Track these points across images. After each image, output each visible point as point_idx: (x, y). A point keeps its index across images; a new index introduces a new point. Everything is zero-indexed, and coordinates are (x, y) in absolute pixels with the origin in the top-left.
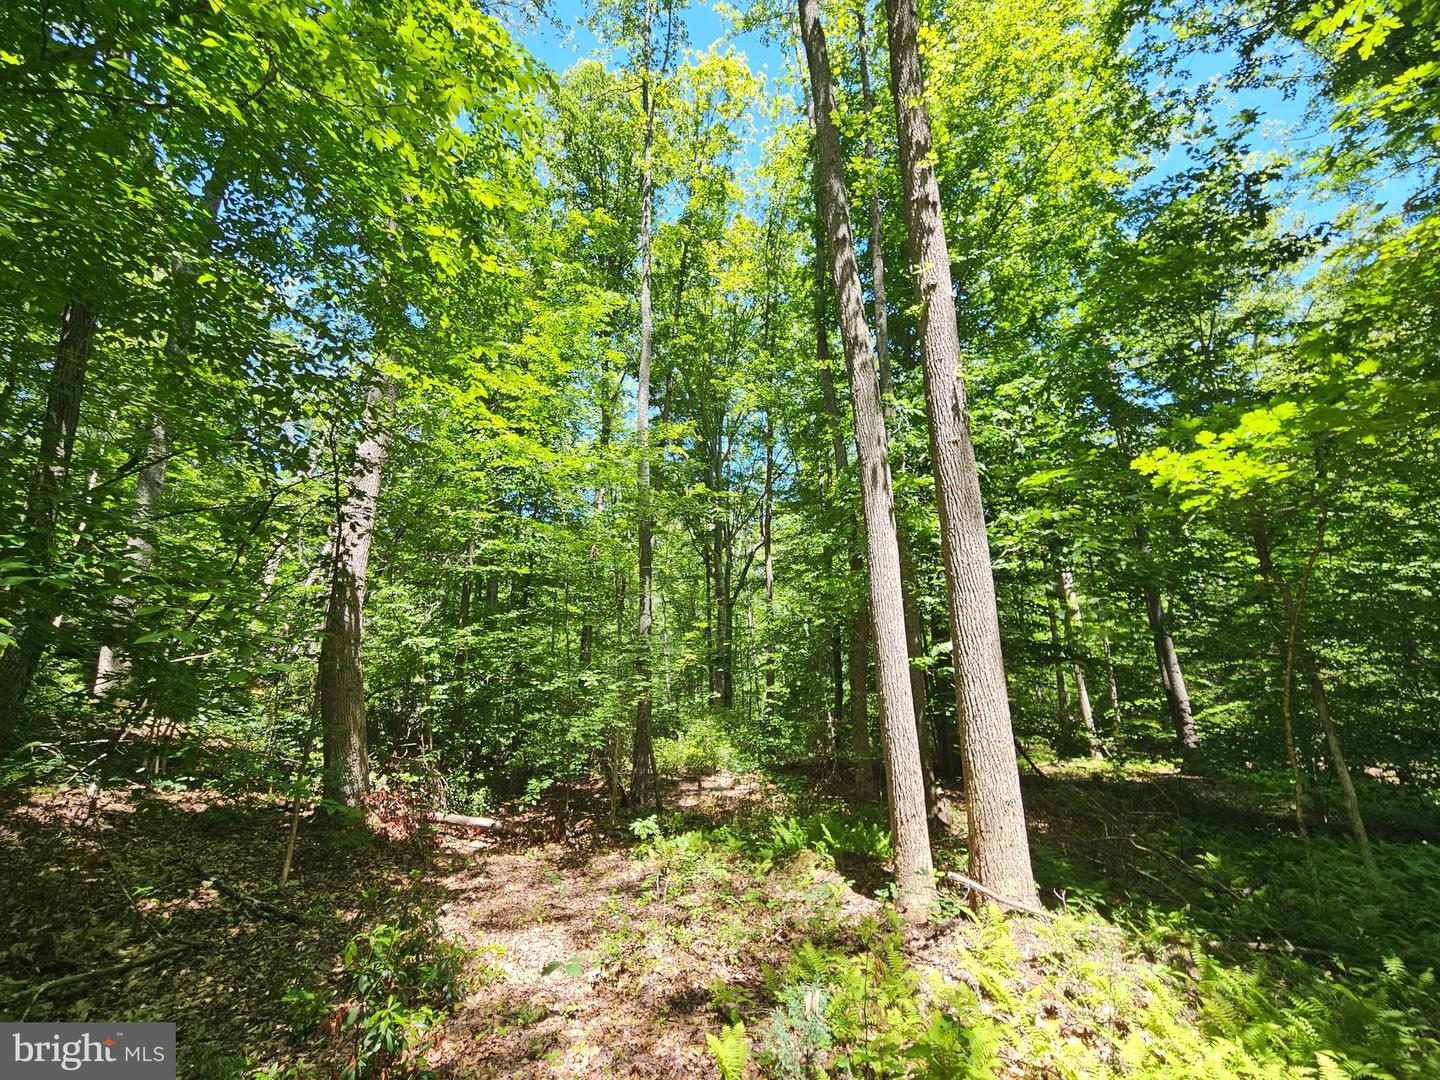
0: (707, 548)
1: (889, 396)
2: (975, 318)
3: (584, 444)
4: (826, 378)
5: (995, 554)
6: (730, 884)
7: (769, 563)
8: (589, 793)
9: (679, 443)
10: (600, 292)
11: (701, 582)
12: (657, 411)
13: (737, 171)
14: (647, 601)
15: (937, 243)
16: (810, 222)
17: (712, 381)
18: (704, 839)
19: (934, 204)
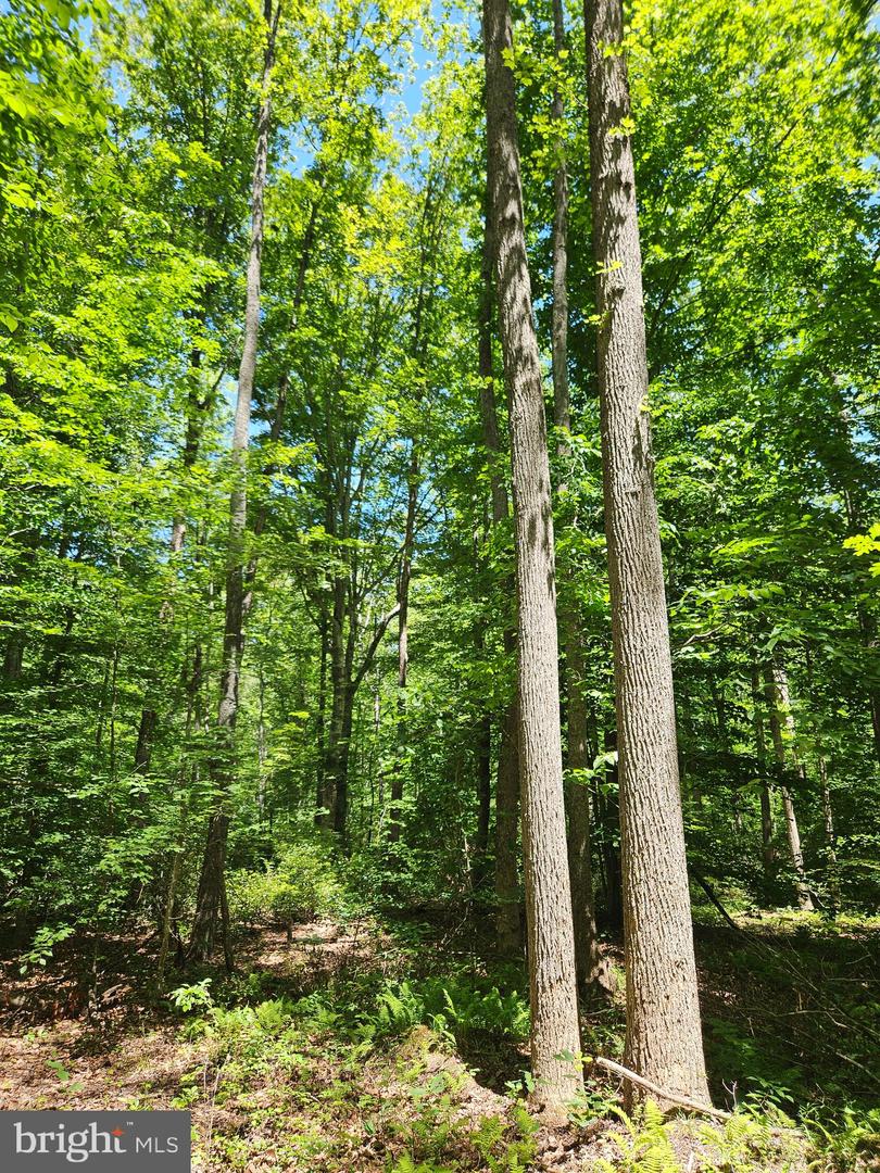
0: (324, 615)
1: (563, 430)
2: (680, 339)
3: (158, 463)
4: (487, 400)
5: (677, 640)
6: (314, 1074)
7: (404, 637)
8: (133, 946)
9: (294, 471)
10: (189, 256)
11: (314, 659)
12: (266, 426)
13: (389, 116)
14: (231, 681)
15: (628, 237)
16: (478, 194)
17: (342, 393)
18: (285, 1011)
19: (627, 186)
